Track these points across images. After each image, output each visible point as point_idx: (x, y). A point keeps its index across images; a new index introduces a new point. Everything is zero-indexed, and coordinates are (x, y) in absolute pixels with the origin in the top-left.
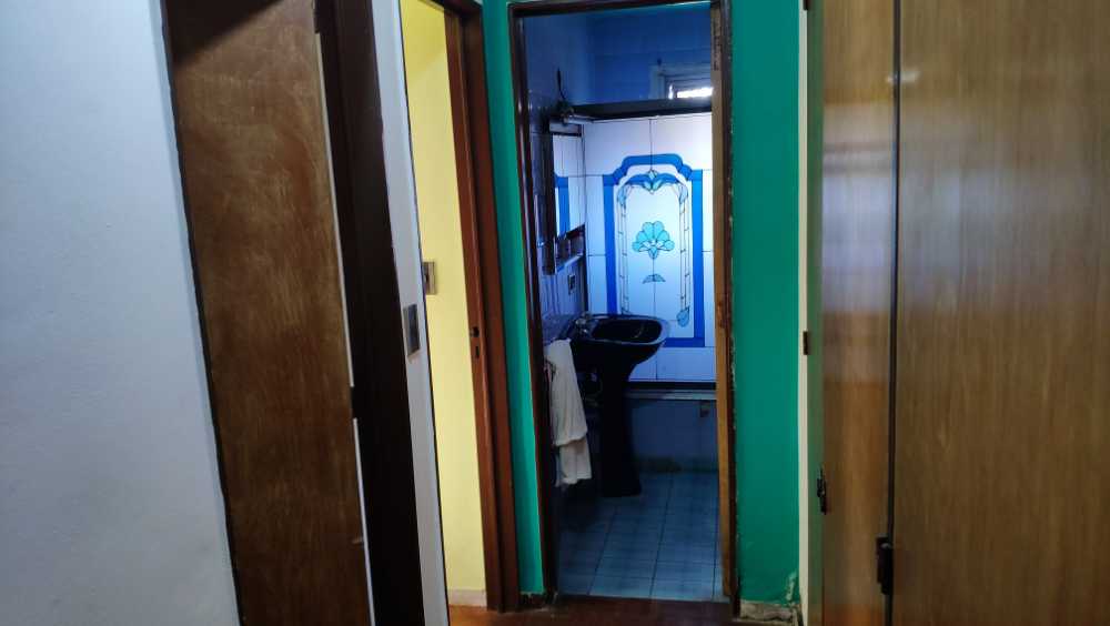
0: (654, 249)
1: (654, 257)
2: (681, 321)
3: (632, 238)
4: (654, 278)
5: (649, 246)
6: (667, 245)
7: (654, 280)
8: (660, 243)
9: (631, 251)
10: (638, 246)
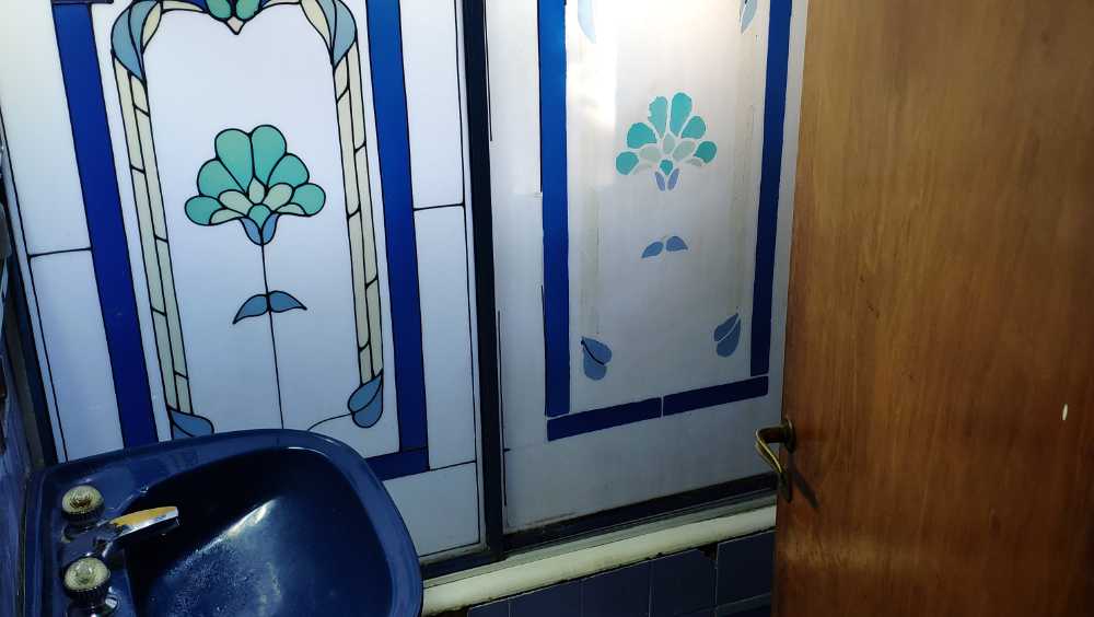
0: (260, 215)
1: (262, 238)
2: (362, 410)
3: (179, 183)
4: (271, 302)
5: (242, 205)
6: (303, 197)
7: (270, 309)
8: (278, 197)
9: (179, 226)
10: (206, 207)
